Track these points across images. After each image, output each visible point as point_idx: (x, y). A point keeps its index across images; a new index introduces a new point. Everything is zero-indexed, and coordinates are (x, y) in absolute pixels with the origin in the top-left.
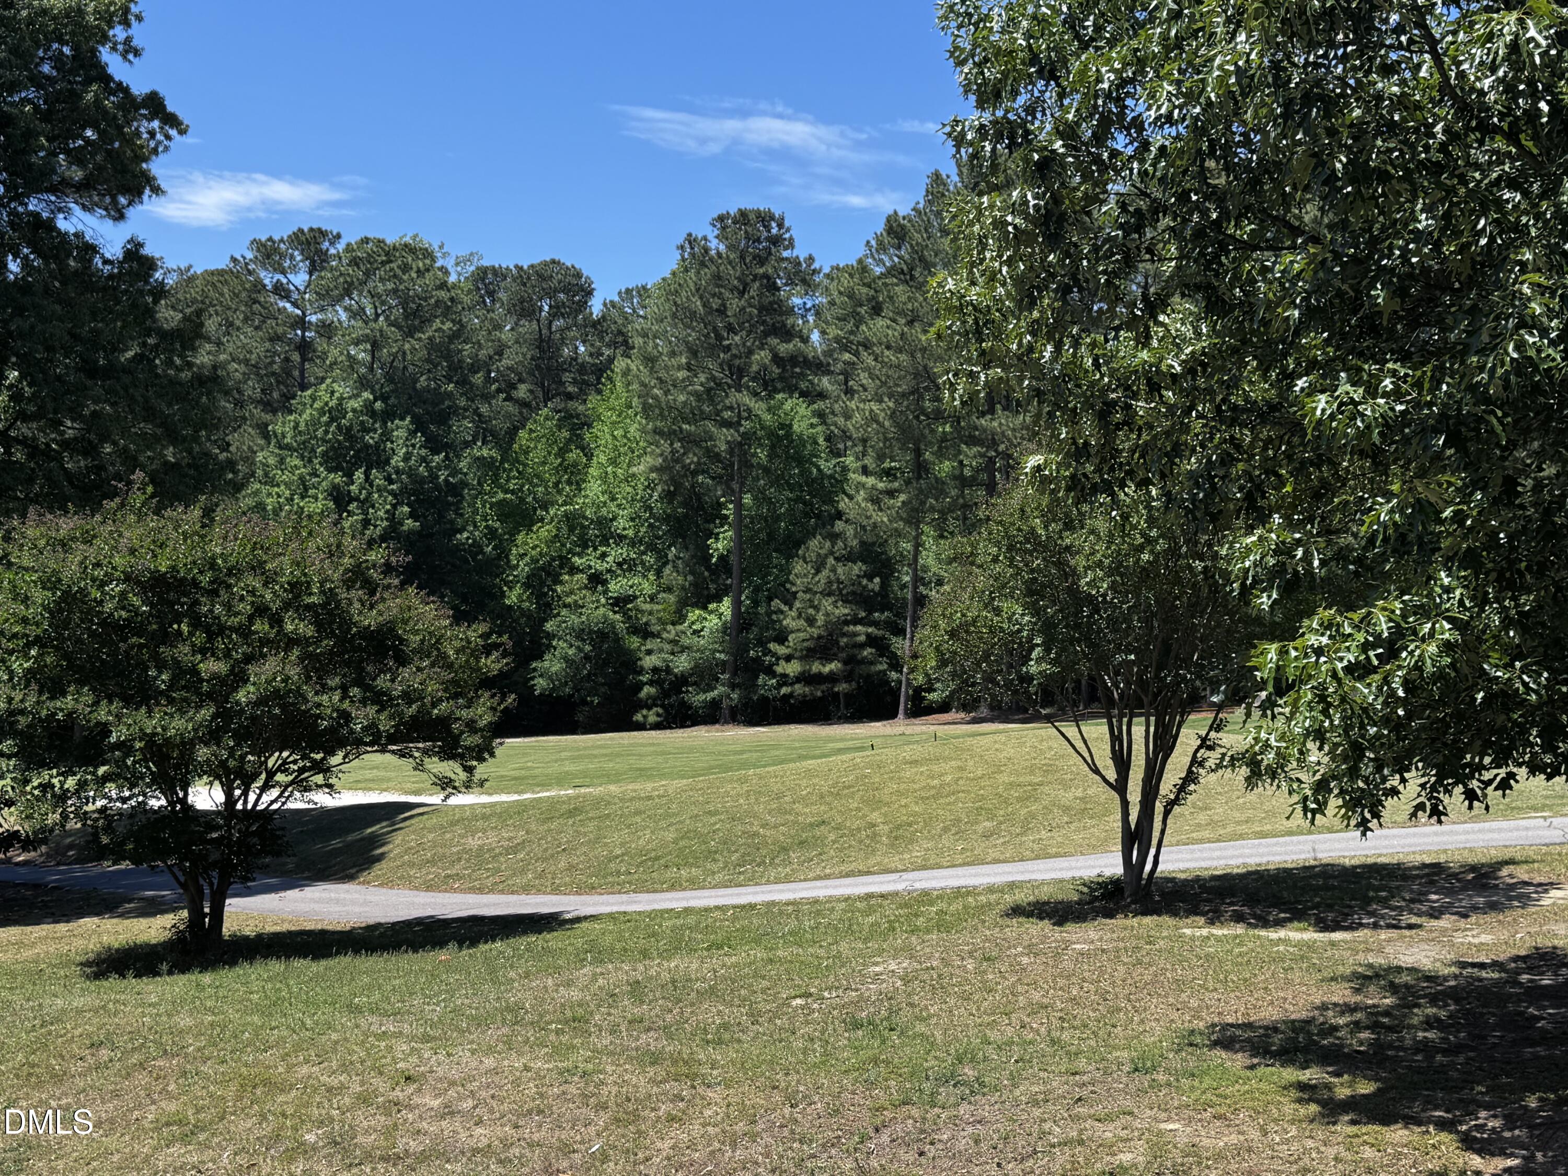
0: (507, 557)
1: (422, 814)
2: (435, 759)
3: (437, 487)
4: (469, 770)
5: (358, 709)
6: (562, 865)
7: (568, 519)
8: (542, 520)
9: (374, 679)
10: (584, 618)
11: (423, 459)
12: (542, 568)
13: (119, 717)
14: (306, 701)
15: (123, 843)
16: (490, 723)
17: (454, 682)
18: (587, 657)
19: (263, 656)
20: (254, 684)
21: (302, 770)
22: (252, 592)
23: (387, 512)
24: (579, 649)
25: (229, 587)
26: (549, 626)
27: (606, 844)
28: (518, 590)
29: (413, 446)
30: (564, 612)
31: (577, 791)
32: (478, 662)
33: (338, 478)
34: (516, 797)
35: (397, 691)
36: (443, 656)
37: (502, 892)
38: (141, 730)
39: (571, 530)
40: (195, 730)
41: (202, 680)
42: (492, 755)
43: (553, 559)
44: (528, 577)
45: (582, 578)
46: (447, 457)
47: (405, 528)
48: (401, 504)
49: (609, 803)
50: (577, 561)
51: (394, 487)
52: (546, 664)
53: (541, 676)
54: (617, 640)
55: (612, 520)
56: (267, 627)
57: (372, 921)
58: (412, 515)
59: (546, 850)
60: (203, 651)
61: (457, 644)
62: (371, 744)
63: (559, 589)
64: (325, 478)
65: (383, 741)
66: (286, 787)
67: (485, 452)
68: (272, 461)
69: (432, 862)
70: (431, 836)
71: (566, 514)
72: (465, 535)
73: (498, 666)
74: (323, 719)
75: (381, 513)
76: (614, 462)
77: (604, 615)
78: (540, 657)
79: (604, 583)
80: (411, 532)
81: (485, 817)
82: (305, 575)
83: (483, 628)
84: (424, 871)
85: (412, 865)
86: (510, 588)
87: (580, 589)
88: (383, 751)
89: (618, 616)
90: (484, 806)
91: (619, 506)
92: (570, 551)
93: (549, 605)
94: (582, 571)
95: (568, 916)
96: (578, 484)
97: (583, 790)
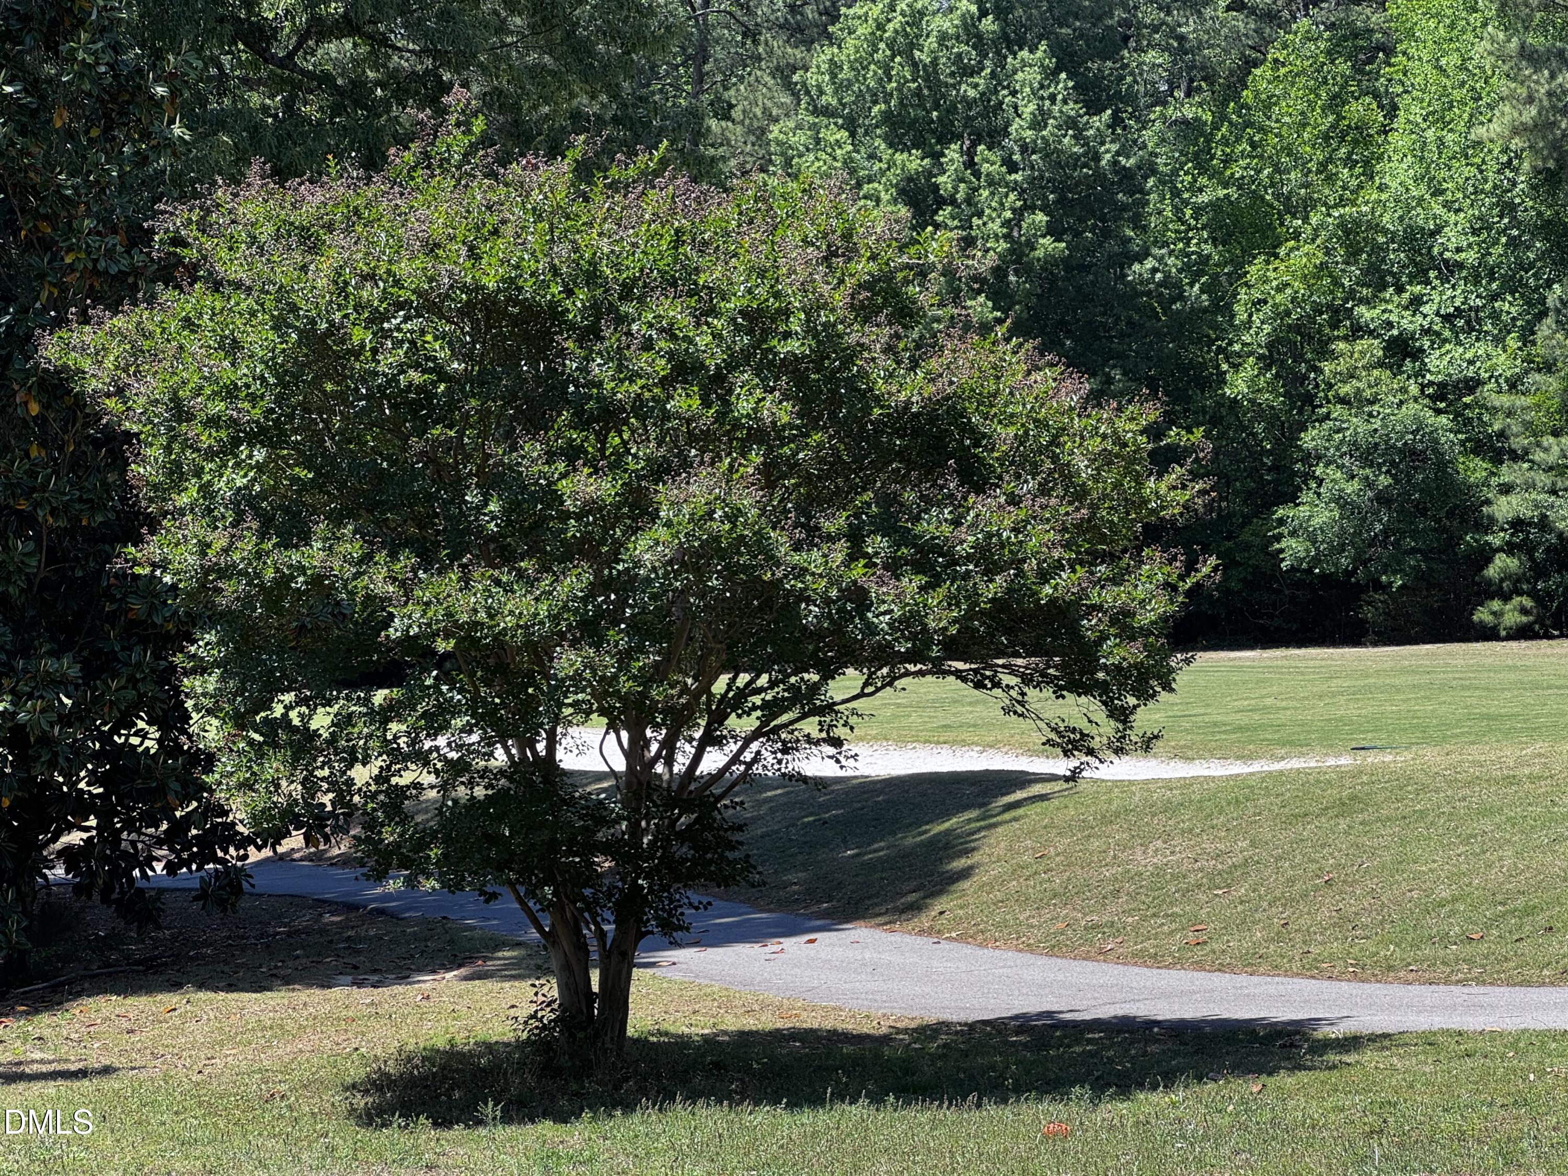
0: (1229, 307)
1: (1043, 798)
2: (1048, 692)
3: (1099, 176)
4: (1122, 715)
5: (881, 583)
6: (1324, 914)
7: (1347, 233)
8: (1296, 236)
9: (917, 519)
10: (1377, 423)
11: (1071, 123)
12: (1297, 328)
13: (407, 587)
14: (773, 560)
15: (421, 845)
16: (1164, 619)
17: (1087, 527)
18: (1383, 499)
19: (686, 464)
20: (669, 524)
21: (772, 709)
22: (669, 332)
23: (1006, 223)
24: (1369, 483)
25: (621, 320)
26: (1310, 439)
27: (1417, 876)
28: (1250, 367)
29: (1052, 98)
30: (1338, 411)
31: (1360, 759)
32: (1140, 484)
33: (914, 162)
34: (1237, 768)
35: (966, 543)
36: (1066, 473)
37: (1199, 966)
38: (449, 615)
39: (1353, 254)
40: (555, 618)
41: (565, 516)
42: (1167, 687)
43: (1318, 310)
44: (1270, 346)
45: (1373, 347)
46: (1116, 121)
47: (1040, 253)
48: (1032, 208)
49: (1424, 788)
50: (1365, 314)
51: (1018, 177)
52: (1304, 511)
53: (1293, 534)
54: (1443, 465)
55: (1433, 234)
56: (696, 402)
57: (931, 1018)
58: (1054, 231)
59: (1292, 881)
60: (573, 454)
61: (1095, 444)
62: (912, 656)
63: (1328, 367)
64: (891, 164)
65: (935, 652)
66: (747, 742)
67: (1189, 113)
68: (800, 139)
69: (1063, 896)
70: (1062, 843)
71: (1342, 224)
72: (1150, 263)
73: (1181, 497)
74: (808, 600)
75: (995, 227)
76: (1440, 119)
77: (1416, 418)
78: (1292, 498)
79: (1418, 354)
80: (1050, 261)
81: (1169, 808)
82: (777, 295)
83: (1151, 413)
84: (1047, 914)
85: (1023, 900)
86: (1236, 367)
87: (1368, 368)
88: (939, 671)
89: (1443, 420)
90: (1168, 784)
91: (1447, 205)
92: (1351, 294)
93: (1309, 399)
94: (1371, 333)
95: (1334, 1032)
96: (1367, 163)
97: (1372, 758)
